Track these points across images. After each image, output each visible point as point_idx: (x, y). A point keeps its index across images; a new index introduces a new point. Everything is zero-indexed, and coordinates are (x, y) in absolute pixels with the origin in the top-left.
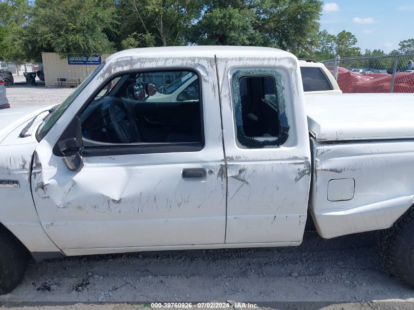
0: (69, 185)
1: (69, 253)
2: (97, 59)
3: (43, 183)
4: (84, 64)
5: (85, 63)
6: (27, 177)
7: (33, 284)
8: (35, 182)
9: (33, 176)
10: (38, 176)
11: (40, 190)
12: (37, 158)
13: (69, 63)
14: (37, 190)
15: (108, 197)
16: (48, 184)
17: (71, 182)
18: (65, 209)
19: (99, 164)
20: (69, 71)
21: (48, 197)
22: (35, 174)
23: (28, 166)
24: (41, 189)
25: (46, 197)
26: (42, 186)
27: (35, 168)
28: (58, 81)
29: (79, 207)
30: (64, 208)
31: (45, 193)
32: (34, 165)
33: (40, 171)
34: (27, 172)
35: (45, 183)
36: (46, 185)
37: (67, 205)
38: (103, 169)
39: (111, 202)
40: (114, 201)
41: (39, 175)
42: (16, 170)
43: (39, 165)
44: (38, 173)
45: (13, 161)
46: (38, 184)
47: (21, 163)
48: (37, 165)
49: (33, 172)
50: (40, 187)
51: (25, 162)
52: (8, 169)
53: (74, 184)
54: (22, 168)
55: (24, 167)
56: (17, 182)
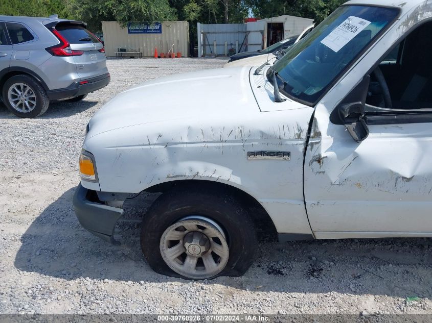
0: (351, 157)
1: (319, 236)
2: (158, 27)
3: (320, 155)
4: (144, 33)
5: (145, 31)
6: (301, 148)
7: (259, 266)
8: (310, 154)
9: (309, 147)
10: (315, 147)
12: (316, 126)
13: (129, 32)
14: (312, 163)
15: (398, 174)
16: (326, 157)
17: (352, 155)
18: (341, 186)
19: (383, 134)
20: (129, 40)
21: (324, 172)
22: (312, 144)
23: (304, 135)
24: (317, 162)
25: (320, 172)
26: (319, 160)
27: (313, 137)
28: (119, 51)
29: (359, 185)
30: (339, 185)
31: (320, 168)
32: (312, 134)
33: (317, 141)
34: (302, 142)
35: (323, 155)
36: (324, 157)
37: (343, 182)
38: (388, 140)
39: (400, 180)
40: (404, 178)
41: (317, 145)
42: (290, 140)
43: (318, 134)
44: (316, 143)
45: (286, 129)
46: (314, 157)
47: (297, 132)
48: (315, 135)
49: (310, 142)
50: (316, 161)
51: (301, 131)
52: (280, 138)
53: (356, 157)
54: (297, 137)
55: (299, 137)
56: (288, 154)
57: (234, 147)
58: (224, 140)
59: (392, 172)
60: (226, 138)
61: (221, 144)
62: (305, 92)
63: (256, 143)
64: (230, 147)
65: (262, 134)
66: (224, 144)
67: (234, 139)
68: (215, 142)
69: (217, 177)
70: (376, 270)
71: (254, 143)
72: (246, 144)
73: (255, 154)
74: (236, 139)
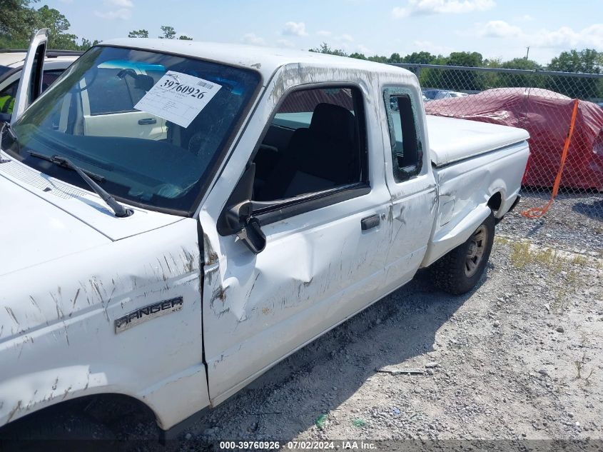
0: (253, 276)
3: (221, 287)
6: (196, 285)
8: (210, 289)
9: (206, 280)
10: (214, 277)
11: (218, 301)
12: (209, 245)
14: (212, 302)
15: (300, 281)
16: (228, 287)
17: (253, 273)
18: (248, 321)
19: (273, 236)
21: (228, 309)
22: (210, 273)
23: (196, 265)
24: (218, 299)
25: (224, 312)
26: (221, 294)
27: (209, 264)
29: (266, 311)
30: (246, 320)
31: (223, 306)
32: (207, 260)
33: (215, 268)
34: (196, 275)
35: (225, 285)
36: (226, 288)
37: (250, 311)
39: (302, 287)
40: (305, 283)
41: (216, 274)
42: (180, 277)
43: (214, 258)
44: (215, 271)
45: (170, 262)
46: (214, 292)
47: (186, 262)
48: (210, 259)
49: (206, 272)
50: (217, 297)
51: (190, 258)
52: (165, 279)
53: (259, 274)
54: (188, 270)
55: (191, 269)
56: (179, 300)
57: (88, 320)
58: (66, 313)
59: (294, 280)
60: (69, 308)
61: (61, 325)
62: (159, 193)
63: (128, 299)
64: (81, 323)
65: (135, 279)
66: (68, 322)
67: (87, 305)
68: (48, 324)
69: (64, 392)
70: (266, 407)
71: (123, 301)
72: (110, 307)
73: (127, 319)
74: (91, 304)
